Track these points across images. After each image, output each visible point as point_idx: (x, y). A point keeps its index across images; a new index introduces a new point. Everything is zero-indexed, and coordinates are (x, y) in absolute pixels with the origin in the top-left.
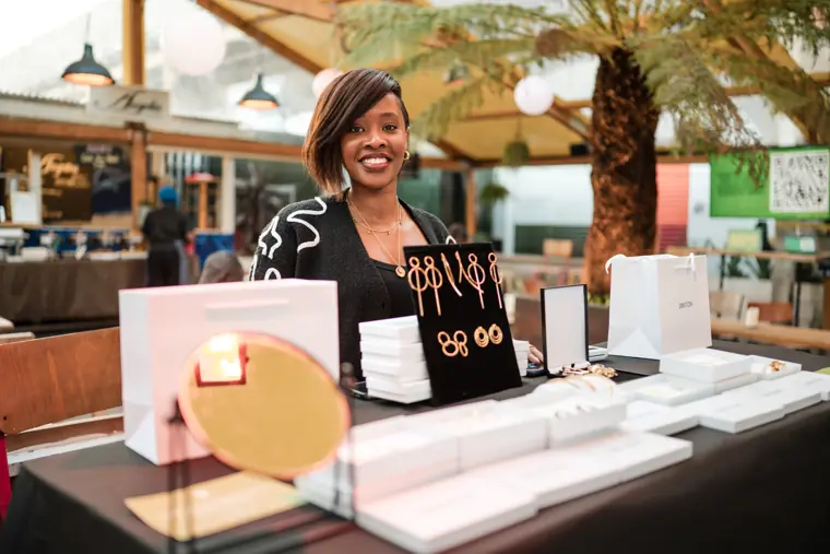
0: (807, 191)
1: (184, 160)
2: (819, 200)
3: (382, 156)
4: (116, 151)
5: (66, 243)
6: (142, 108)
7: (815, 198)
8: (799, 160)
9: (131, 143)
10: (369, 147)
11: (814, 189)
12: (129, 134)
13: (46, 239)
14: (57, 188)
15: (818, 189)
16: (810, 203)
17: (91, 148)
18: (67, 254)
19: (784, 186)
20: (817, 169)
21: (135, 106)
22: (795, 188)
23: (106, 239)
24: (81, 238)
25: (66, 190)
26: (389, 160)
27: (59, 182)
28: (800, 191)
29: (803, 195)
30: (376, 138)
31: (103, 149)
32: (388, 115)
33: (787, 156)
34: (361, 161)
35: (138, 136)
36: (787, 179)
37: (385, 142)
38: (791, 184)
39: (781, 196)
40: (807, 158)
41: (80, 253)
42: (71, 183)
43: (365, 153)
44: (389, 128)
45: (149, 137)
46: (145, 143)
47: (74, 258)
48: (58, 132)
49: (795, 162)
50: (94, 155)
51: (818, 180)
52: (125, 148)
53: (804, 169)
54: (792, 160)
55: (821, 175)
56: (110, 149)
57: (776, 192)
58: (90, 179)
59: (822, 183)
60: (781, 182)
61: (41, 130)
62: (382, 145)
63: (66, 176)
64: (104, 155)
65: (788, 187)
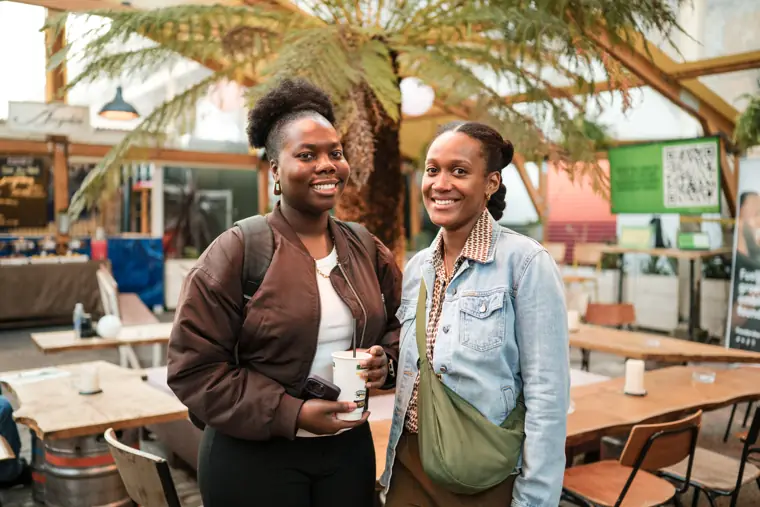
0: (697, 185)
2: (709, 194)
4: (37, 163)
6: (62, 122)
7: (706, 192)
8: (689, 153)
9: (52, 155)
11: (704, 184)
12: (50, 147)
14: (14, 198)
15: (708, 183)
16: (701, 197)
17: (11, 161)
19: (676, 180)
20: (706, 162)
22: (686, 182)
25: (22, 199)
27: (16, 192)
28: (691, 184)
29: (694, 190)
31: (23, 161)
33: (678, 149)
35: (60, 148)
36: (678, 173)
38: (683, 178)
39: (674, 191)
40: (696, 150)
42: (26, 193)
45: (70, 149)
46: (66, 155)
49: (686, 155)
51: (707, 173)
52: (46, 160)
53: (694, 161)
54: (682, 153)
55: (710, 168)
56: (30, 161)
57: (669, 186)
58: (45, 189)
59: (711, 176)
60: (674, 176)
63: (21, 186)
64: (25, 167)
65: (680, 182)
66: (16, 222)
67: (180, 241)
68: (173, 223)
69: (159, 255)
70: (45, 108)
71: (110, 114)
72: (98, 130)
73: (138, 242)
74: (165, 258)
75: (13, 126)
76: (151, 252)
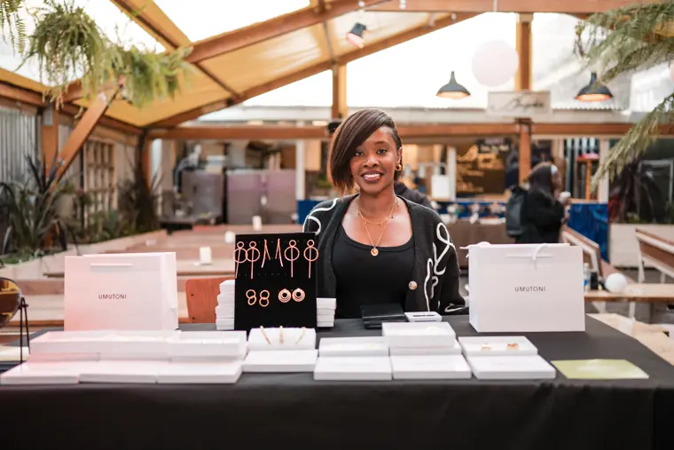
1: (581, 143)
3: (376, 172)
4: (508, 142)
5: (465, 212)
6: (527, 106)
9: (518, 135)
10: (366, 166)
12: (517, 128)
13: (451, 209)
14: (481, 170)
17: (488, 141)
18: (464, 219)
21: (522, 105)
23: (495, 208)
24: (476, 208)
25: (486, 171)
26: (381, 174)
27: (482, 165)
30: (373, 159)
31: (496, 140)
32: (382, 142)
34: (363, 176)
35: (525, 128)
37: (377, 163)
41: (473, 219)
42: (490, 166)
43: (365, 170)
44: (381, 152)
45: (534, 128)
46: (530, 133)
47: (469, 222)
48: (465, 131)
50: (490, 146)
52: (514, 138)
56: (502, 141)
58: (504, 163)
61: (454, 131)
62: (375, 165)
63: (486, 161)
64: (497, 145)
66: (481, 189)
67: (623, 207)
68: (617, 190)
69: (605, 219)
70: (514, 96)
71: (584, 97)
72: (556, 111)
73: (586, 207)
74: (610, 222)
75: (490, 113)
76: (597, 216)
